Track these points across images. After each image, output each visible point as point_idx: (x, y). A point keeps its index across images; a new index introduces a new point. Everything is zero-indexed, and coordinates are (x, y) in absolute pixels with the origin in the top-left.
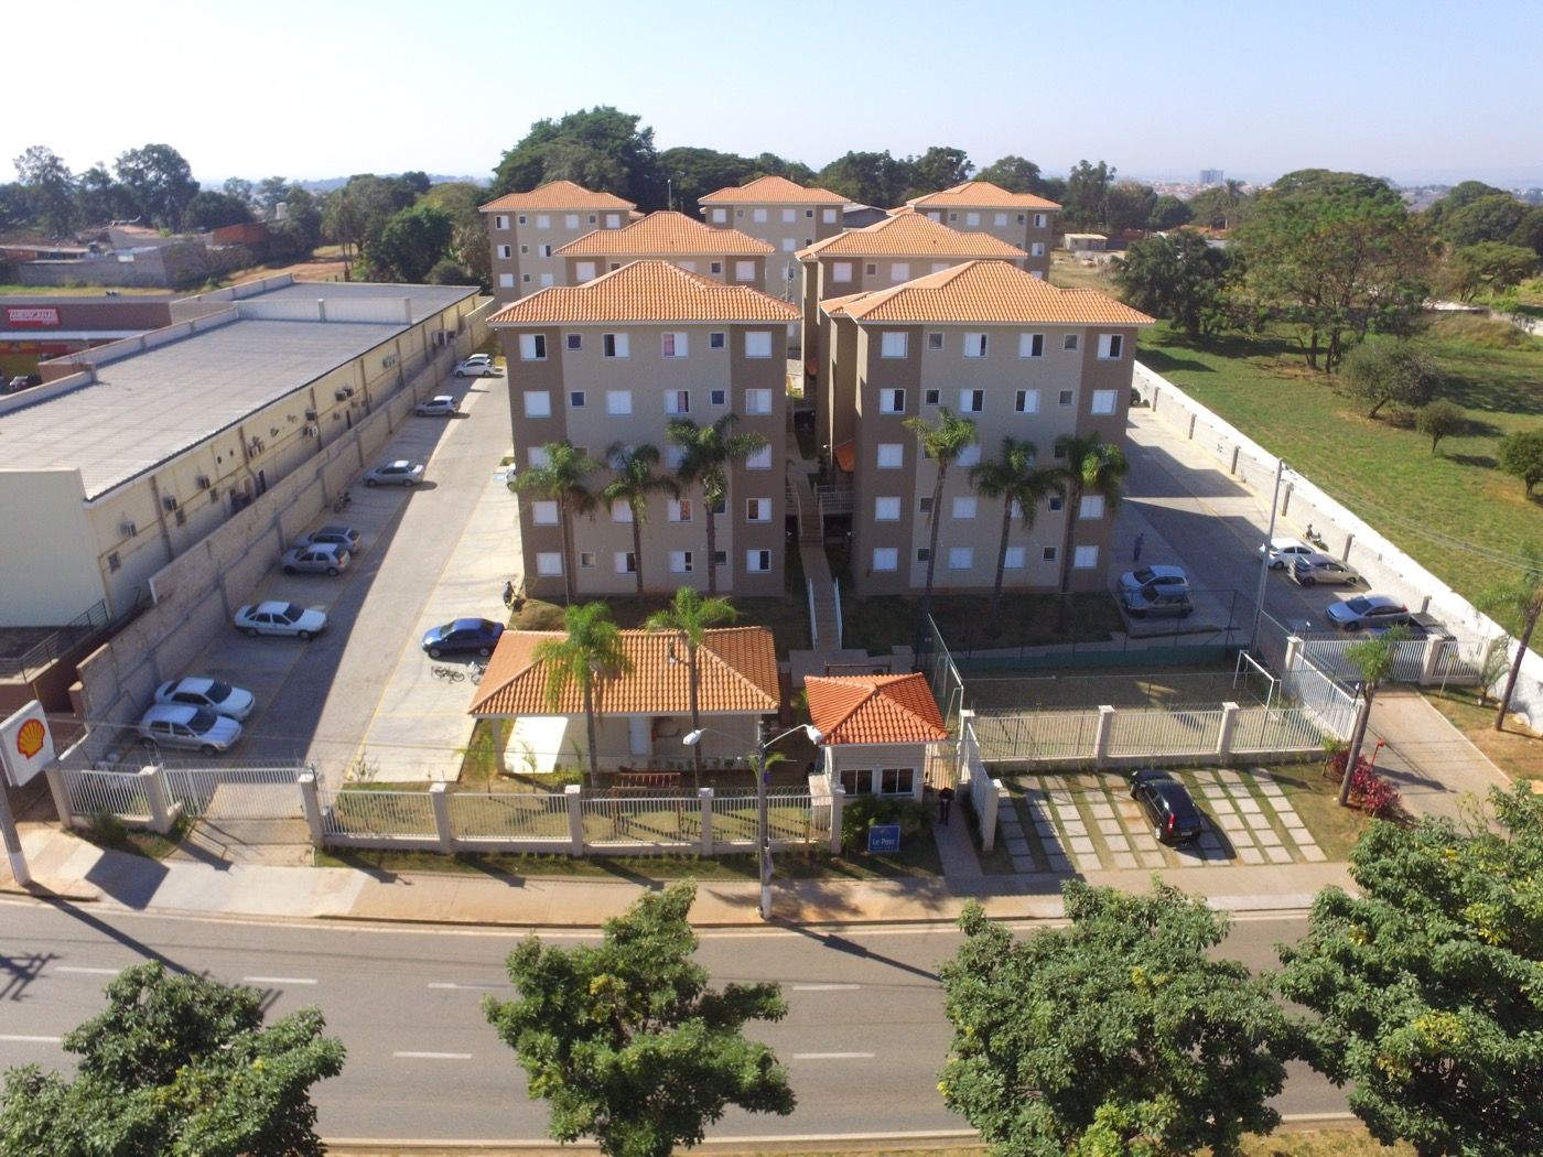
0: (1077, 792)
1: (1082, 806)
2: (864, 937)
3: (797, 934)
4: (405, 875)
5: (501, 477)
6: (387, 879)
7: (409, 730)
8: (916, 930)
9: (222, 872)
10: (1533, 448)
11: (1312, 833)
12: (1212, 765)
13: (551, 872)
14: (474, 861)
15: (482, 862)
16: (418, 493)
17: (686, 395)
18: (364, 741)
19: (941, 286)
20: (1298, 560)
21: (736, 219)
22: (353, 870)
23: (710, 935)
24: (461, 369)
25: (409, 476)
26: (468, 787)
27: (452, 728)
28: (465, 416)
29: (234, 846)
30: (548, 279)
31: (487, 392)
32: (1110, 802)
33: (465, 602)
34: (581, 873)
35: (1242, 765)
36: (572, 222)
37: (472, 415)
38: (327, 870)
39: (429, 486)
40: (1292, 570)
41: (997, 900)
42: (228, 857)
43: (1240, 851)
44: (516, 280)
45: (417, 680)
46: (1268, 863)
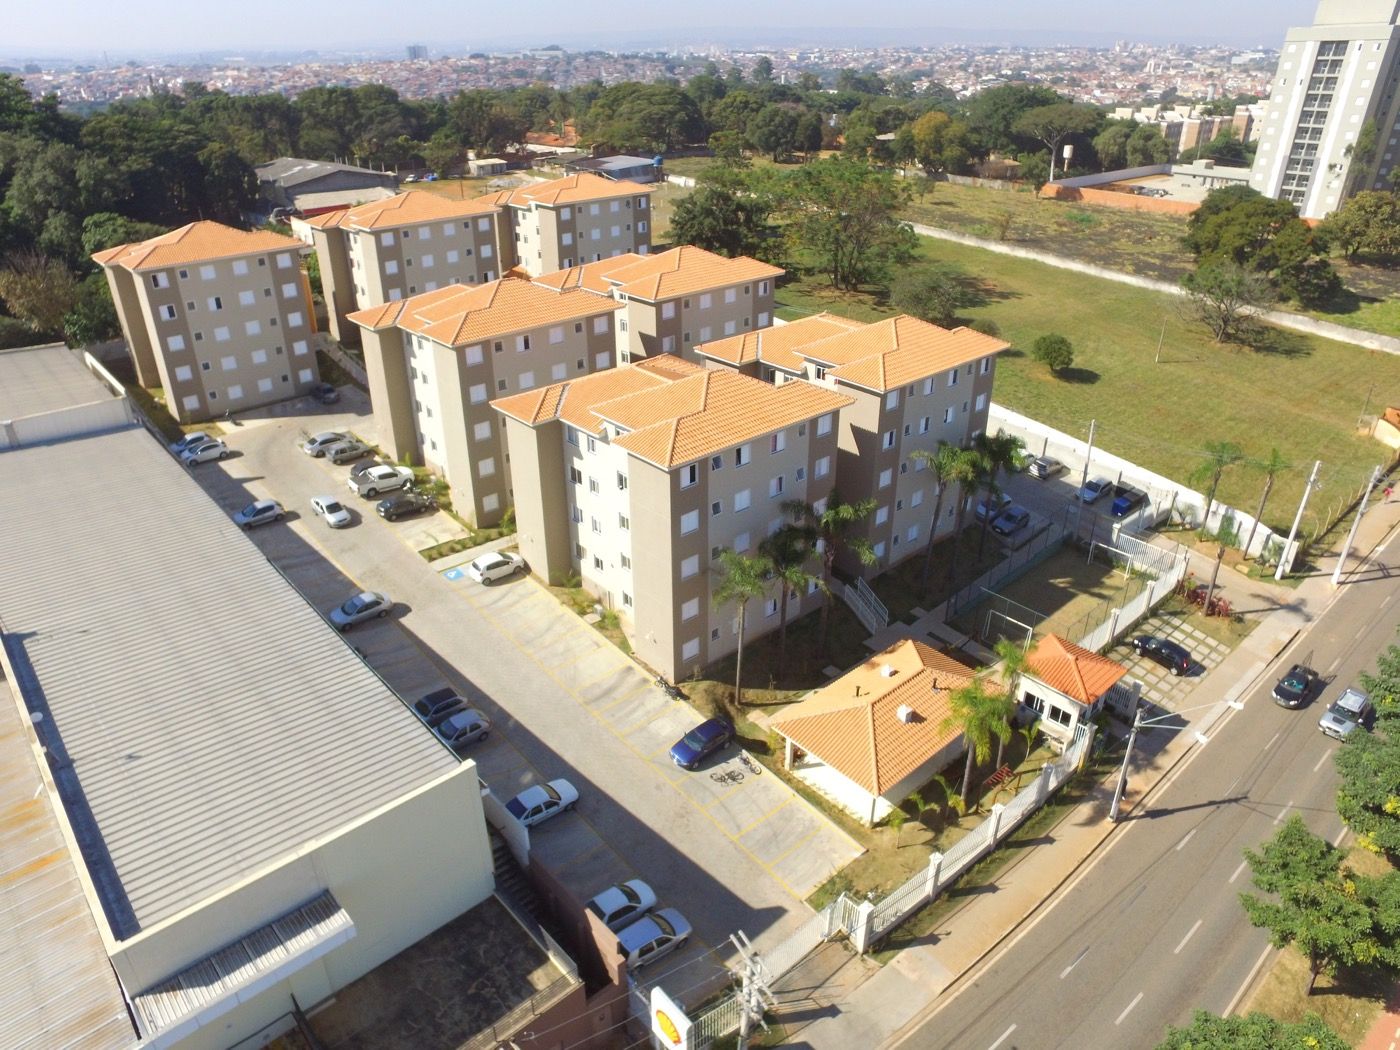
0: (1119, 665)
2: (1158, 800)
3: (1134, 821)
4: (939, 930)
5: (452, 574)
6: (933, 940)
7: (775, 835)
8: (1166, 786)
9: (840, 1015)
10: (1057, 347)
11: (1213, 637)
12: (1144, 618)
13: (998, 868)
14: (956, 890)
15: (959, 890)
16: (405, 621)
17: (780, 479)
18: (760, 862)
19: (895, 347)
20: (1035, 463)
21: (403, 240)
22: (907, 950)
23: (1108, 848)
24: (194, 457)
25: (383, 606)
26: (875, 850)
27: (800, 816)
28: (294, 516)
29: (816, 994)
30: (222, 334)
31: (262, 478)
32: (1136, 664)
33: (634, 710)
34: (1008, 859)
35: (1153, 612)
36: (240, 268)
37: (299, 512)
38: (893, 962)
39: (404, 610)
40: (1034, 471)
41: (1169, 747)
42: (825, 1003)
43: (1204, 663)
44: (187, 341)
45: (713, 794)
46: (1218, 664)
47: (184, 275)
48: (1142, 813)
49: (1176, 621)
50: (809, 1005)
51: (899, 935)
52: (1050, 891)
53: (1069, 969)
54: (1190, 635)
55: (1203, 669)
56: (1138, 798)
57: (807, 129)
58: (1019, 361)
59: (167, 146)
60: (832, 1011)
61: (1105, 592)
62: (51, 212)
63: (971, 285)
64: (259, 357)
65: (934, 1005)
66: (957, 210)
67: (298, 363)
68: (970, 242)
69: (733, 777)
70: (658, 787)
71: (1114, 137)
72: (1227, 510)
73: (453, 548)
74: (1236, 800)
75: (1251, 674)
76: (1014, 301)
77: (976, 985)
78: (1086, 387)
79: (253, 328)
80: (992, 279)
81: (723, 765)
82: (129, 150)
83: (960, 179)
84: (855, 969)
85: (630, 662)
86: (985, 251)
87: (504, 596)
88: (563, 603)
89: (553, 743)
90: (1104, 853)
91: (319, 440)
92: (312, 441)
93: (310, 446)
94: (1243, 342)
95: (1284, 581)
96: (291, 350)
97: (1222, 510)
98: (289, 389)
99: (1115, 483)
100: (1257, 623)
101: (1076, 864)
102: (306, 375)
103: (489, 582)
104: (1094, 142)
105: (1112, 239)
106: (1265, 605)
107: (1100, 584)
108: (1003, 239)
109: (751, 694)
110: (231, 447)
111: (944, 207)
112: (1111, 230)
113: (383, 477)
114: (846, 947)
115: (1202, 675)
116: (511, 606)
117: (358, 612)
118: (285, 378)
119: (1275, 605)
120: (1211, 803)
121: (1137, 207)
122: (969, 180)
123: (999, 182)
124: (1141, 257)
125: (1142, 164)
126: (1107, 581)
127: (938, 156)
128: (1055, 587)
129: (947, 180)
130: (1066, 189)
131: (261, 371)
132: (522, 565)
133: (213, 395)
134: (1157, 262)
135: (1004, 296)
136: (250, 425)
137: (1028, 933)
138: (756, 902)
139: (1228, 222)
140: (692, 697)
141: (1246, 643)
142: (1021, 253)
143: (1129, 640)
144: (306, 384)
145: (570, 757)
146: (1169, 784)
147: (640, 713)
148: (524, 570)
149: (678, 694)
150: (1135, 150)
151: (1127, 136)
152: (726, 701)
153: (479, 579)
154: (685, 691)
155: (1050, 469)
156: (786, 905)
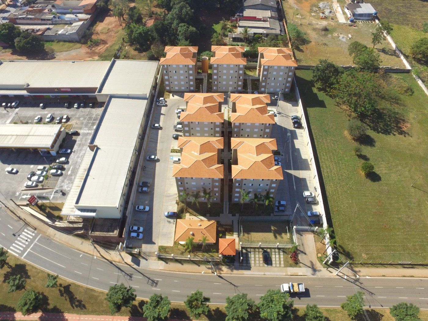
0: (255, 252)
1: (255, 255)
4: (169, 263)
5: (171, 157)
6: (167, 263)
7: (166, 235)
8: (230, 275)
11: (284, 262)
12: (276, 248)
13: (186, 263)
15: (178, 261)
16: (157, 164)
17: (204, 183)
18: (160, 236)
19: (248, 168)
21: (219, 67)
22: (163, 262)
23: (206, 274)
26: (175, 247)
27: (171, 234)
28: (161, 129)
29: (147, 257)
30: (176, 77)
31: (165, 115)
32: (259, 254)
34: (190, 263)
35: (279, 249)
36: (181, 67)
38: (159, 261)
39: (159, 161)
41: (240, 270)
42: (147, 259)
43: (273, 264)
44: (169, 77)
45: (165, 223)
47: (170, 66)
48: (218, 275)
49: (282, 253)
51: (164, 259)
53: (177, 281)
56: (222, 273)
60: (147, 260)
61: (278, 237)
64: (183, 83)
65: (157, 270)
70: (160, 217)
73: (177, 151)
74: (235, 286)
75: (279, 274)
76: (401, 137)
79: (182, 77)
80: (410, 123)
81: (171, 220)
95: (324, 264)
96: (189, 83)
99: (321, 216)
100: (300, 267)
106: (310, 265)
107: (280, 234)
109: (191, 210)
110: (167, 103)
113: (179, 128)
115: (269, 266)
117: (150, 159)
118: (187, 88)
119: (312, 267)
120: (231, 283)
126: (283, 235)
133: (172, 87)
135: (402, 133)
137: (179, 273)
138: (154, 240)
140: (179, 205)
141: (289, 268)
143: (264, 249)
145: (155, 204)
149: (177, 203)
156: (156, 243)
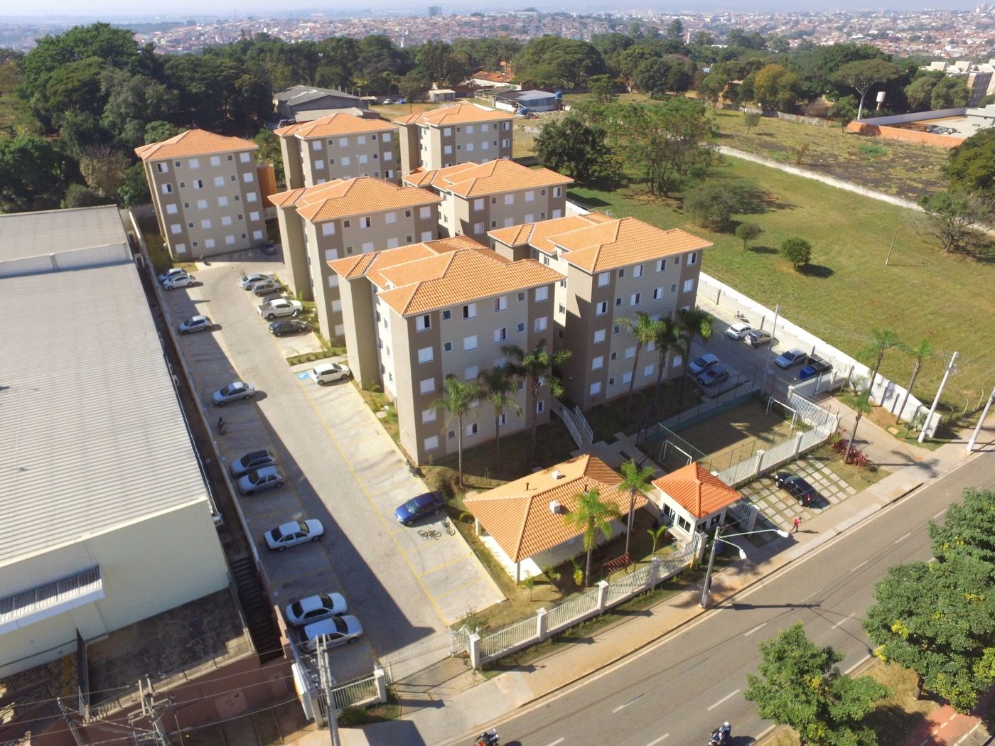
0: (758, 493)
1: (764, 499)
2: (744, 598)
3: (720, 610)
4: (537, 663)
5: (302, 376)
6: (531, 669)
7: (447, 578)
8: (759, 587)
9: (443, 708)
10: (798, 248)
11: (845, 481)
12: (793, 460)
13: (599, 628)
14: (560, 638)
15: (565, 638)
16: (260, 403)
17: (504, 330)
18: (429, 595)
19: (614, 240)
20: (750, 334)
21: (328, 146)
22: (508, 673)
23: (691, 627)
24: (170, 284)
25: (248, 392)
26: (514, 600)
27: (469, 568)
28: (218, 327)
29: (432, 691)
30: (202, 204)
31: (208, 301)
32: (772, 493)
33: (385, 480)
34: (611, 622)
35: (803, 456)
36: (215, 161)
37: (222, 326)
38: (495, 679)
39: (262, 395)
40: (748, 341)
41: (773, 559)
42: (436, 698)
43: (830, 499)
44: (179, 207)
45: (416, 544)
46: (841, 501)
47: (178, 164)
48: (730, 605)
49: (819, 465)
50: (425, 697)
51: (508, 661)
52: (633, 649)
53: (622, 707)
54: (827, 477)
55: (826, 502)
56: (731, 593)
57: (676, 75)
58: (773, 257)
59: (216, 77)
60: (439, 704)
61: (771, 437)
62: (128, 119)
63: (759, 197)
64: (227, 221)
65: (512, 713)
66: (774, 139)
67: (252, 226)
68: (771, 164)
69: (433, 534)
70: (380, 535)
71: (922, 86)
72: (889, 384)
73: (308, 358)
74: (809, 606)
75: (866, 513)
76: (788, 211)
77: (548, 706)
78: (819, 280)
79: (223, 201)
80: (778, 194)
81: (430, 525)
82: (192, 79)
83: (787, 116)
84: (467, 678)
85: (395, 447)
86: (781, 172)
87: (329, 394)
88: (366, 402)
89: (323, 496)
90: (687, 629)
91: (250, 278)
92: (245, 279)
93: (243, 282)
94: (968, 253)
95: (925, 444)
96: (248, 217)
97: (886, 383)
98: (246, 243)
99: (809, 354)
100: (888, 474)
101: (661, 633)
102: (258, 235)
103: (323, 383)
104: (905, 89)
105: (890, 167)
106: (903, 461)
107: (769, 430)
108: (799, 164)
109: (473, 480)
110: (198, 280)
111: (765, 138)
112: (893, 160)
113: (279, 307)
114: (466, 663)
115: (825, 508)
116: (332, 400)
117: (230, 394)
118: (244, 236)
119: (910, 461)
120: (788, 606)
121: (924, 142)
122: (793, 117)
123: (817, 119)
124: (908, 182)
125: (942, 108)
126: (776, 429)
127: (773, 98)
128: (733, 428)
129: (777, 116)
130: (868, 126)
131: (228, 230)
132: (348, 374)
133: (195, 244)
134: (920, 186)
135: (781, 207)
136: (215, 265)
137: (604, 677)
138: (415, 622)
139: (976, 156)
140: (427, 476)
141: (872, 488)
142: (808, 175)
143: (773, 475)
144: (258, 240)
145: (330, 506)
146: (762, 586)
147: (388, 482)
148: (349, 377)
149: (418, 472)
150: (938, 96)
151: (934, 85)
152: (453, 482)
153: (316, 380)
154: (424, 472)
155: (760, 340)
156: (435, 628)
